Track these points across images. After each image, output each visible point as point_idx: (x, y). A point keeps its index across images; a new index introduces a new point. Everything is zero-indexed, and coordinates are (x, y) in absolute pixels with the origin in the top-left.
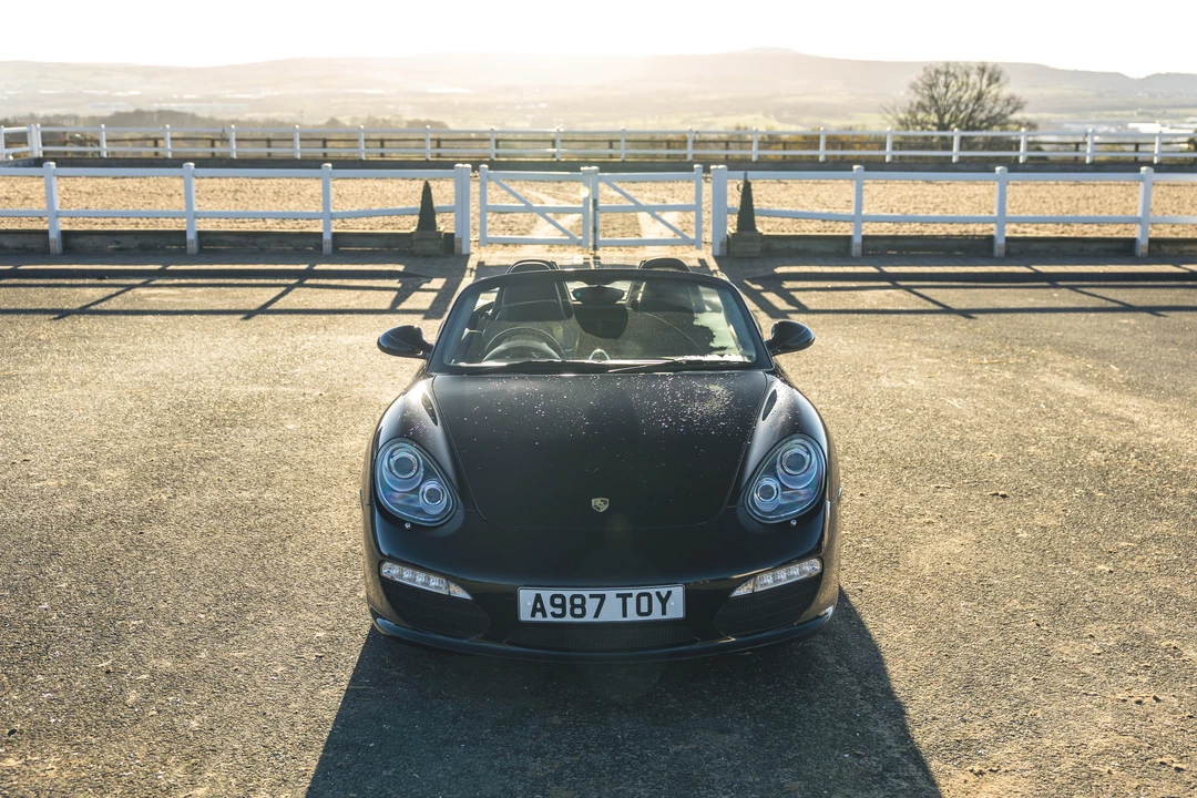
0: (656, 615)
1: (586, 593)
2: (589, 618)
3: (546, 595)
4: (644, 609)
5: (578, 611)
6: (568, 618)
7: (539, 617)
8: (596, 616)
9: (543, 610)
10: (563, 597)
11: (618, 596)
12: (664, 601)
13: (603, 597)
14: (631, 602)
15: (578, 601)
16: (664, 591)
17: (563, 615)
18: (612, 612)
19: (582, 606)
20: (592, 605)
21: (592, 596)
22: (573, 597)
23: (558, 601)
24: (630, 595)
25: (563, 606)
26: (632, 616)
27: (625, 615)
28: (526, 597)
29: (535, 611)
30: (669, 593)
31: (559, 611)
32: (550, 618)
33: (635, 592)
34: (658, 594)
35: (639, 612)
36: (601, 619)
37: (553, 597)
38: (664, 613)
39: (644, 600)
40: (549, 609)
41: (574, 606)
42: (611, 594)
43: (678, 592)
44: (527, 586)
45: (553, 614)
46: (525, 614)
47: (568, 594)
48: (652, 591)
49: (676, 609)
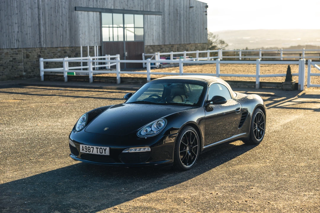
0: (103, 154)
1: (90, 147)
2: (91, 153)
4: (101, 152)
6: (88, 152)
7: (83, 152)
8: (92, 152)
9: (83, 150)
11: (96, 148)
12: (105, 150)
13: (93, 148)
14: (99, 150)
15: (89, 148)
16: (105, 148)
17: (87, 151)
18: (95, 152)
19: (90, 149)
20: (92, 149)
21: (92, 147)
24: (98, 148)
26: (99, 153)
27: (97, 153)
28: (81, 146)
30: (106, 149)
31: (86, 150)
32: (85, 152)
33: (99, 147)
34: (104, 148)
36: (93, 153)
37: (85, 147)
38: (105, 153)
39: (101, 149)
40: (85, 150)
41: (89, 149)
42: (95, 147)
43: (108, 148)
47: (87, 146)
48: (103, 148)
49: (107, 153)
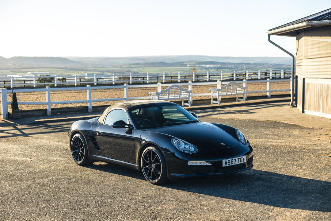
0: (243, 162)
1: (233, 159)
2: (234, 164)
3: (227, 160)
5: (232, 163)
6: (231, 165)
7: (226, 165)
9: (227, 164)
10: (230, 160)
11: (238, 159)
12: (244, 159)
13: (236, 159)
14: (240, 159)
15: (232, 161)
16: (244, 157)
17: (230, 164)
19: (233, 162)
20: (234, 161)
21: (234, 159)
22: (232, 160)
23: (229, 161)
25: (230, 162)
26: (240, 163)
28: (224, 161)
29: (225, 164)
31: (229, 163)
32: (228, 165)
33: (240, 158)
35: (241, 162)
36: (236, 164)
40: (228, 163)
41: (232, 162)
42: (237, 158)
44: (224, 159)
45: (228, 164)
46: (224, 165)
47: (230, 159)
48: (242, 157)
